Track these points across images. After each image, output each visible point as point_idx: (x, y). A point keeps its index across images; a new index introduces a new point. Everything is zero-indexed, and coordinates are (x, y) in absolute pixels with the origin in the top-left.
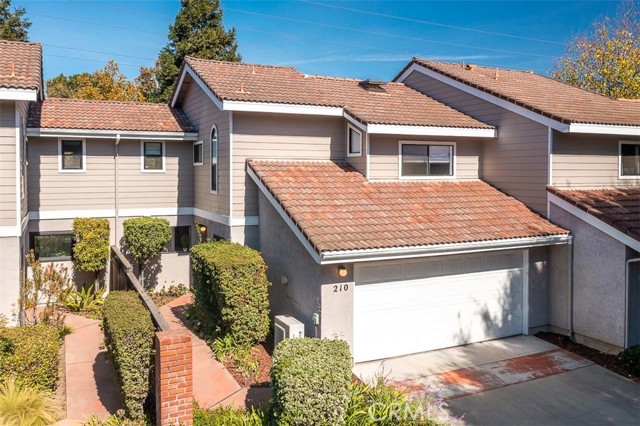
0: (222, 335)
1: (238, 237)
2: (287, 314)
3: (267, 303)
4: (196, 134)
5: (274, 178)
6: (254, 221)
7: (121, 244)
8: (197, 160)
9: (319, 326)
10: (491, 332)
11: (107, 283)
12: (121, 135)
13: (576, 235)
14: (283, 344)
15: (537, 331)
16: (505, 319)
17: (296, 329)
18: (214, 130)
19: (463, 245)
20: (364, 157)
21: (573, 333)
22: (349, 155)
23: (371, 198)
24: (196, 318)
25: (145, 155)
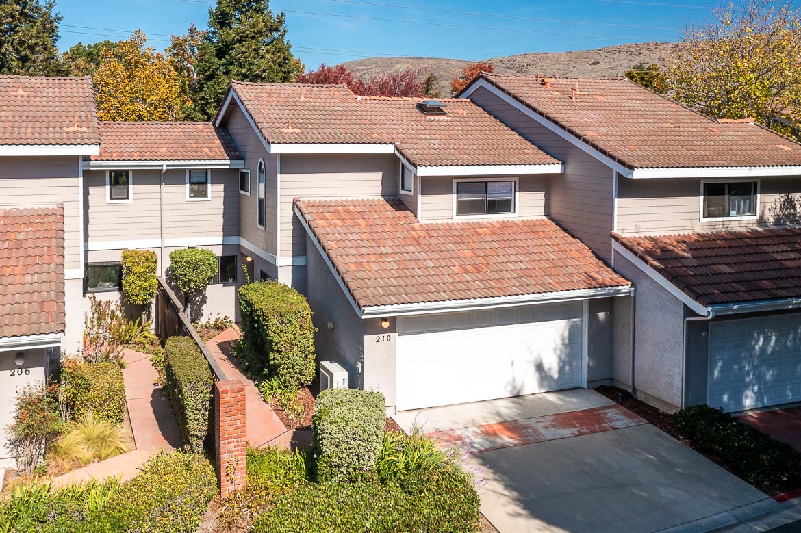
0: (269, 377)
1: (285, 277)
2: (332, 360)
3: (313, 348)
4: (243, 162)
5: (321, 222)
6: (301, 261)
7: (167, 275)
8: (243, 188)
9: (362, 374)
10: (545, 383)
11: (153, 315)
12: (167, 166)
13: (638, 287)
14: (324, 394)
15: (597, 385)
16: (561, 370)
17: (339, 375)
18: (261, 163)
19: (509, 299)
20: (415, 196)
21: (634, 389)
22: (402, 192)
23: (419, 244)
24: (243, 357)
25: (191, 183)
